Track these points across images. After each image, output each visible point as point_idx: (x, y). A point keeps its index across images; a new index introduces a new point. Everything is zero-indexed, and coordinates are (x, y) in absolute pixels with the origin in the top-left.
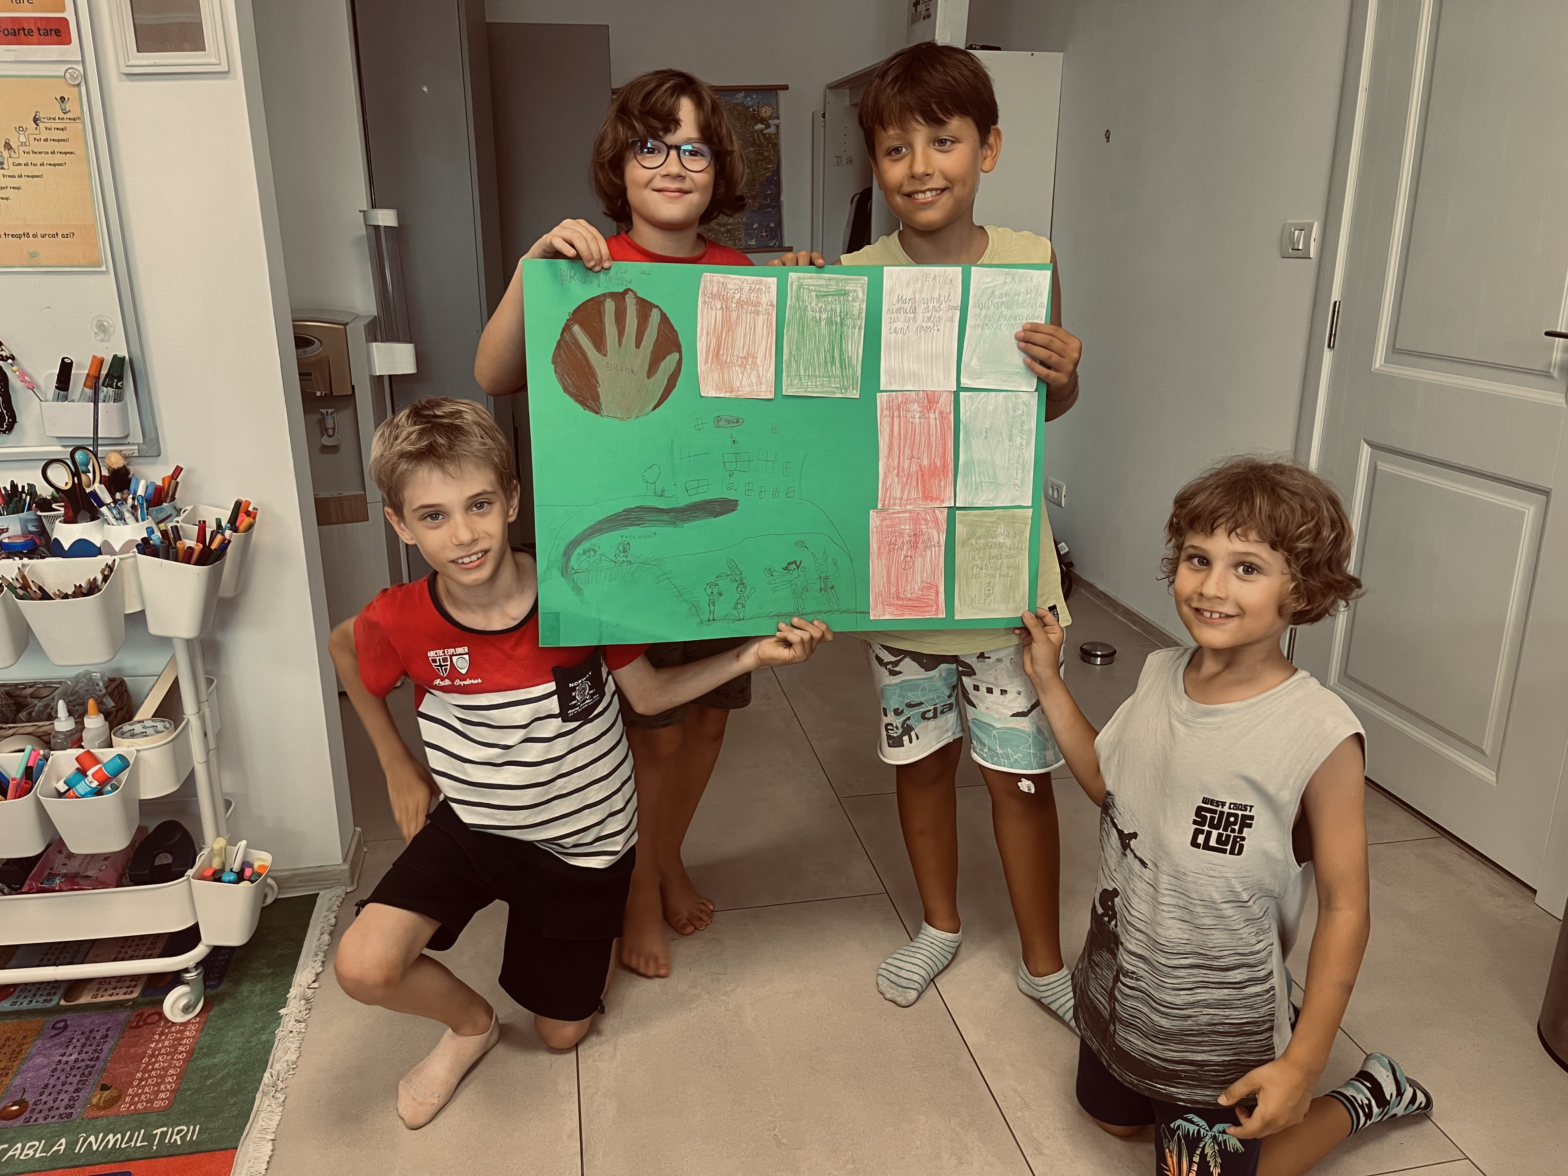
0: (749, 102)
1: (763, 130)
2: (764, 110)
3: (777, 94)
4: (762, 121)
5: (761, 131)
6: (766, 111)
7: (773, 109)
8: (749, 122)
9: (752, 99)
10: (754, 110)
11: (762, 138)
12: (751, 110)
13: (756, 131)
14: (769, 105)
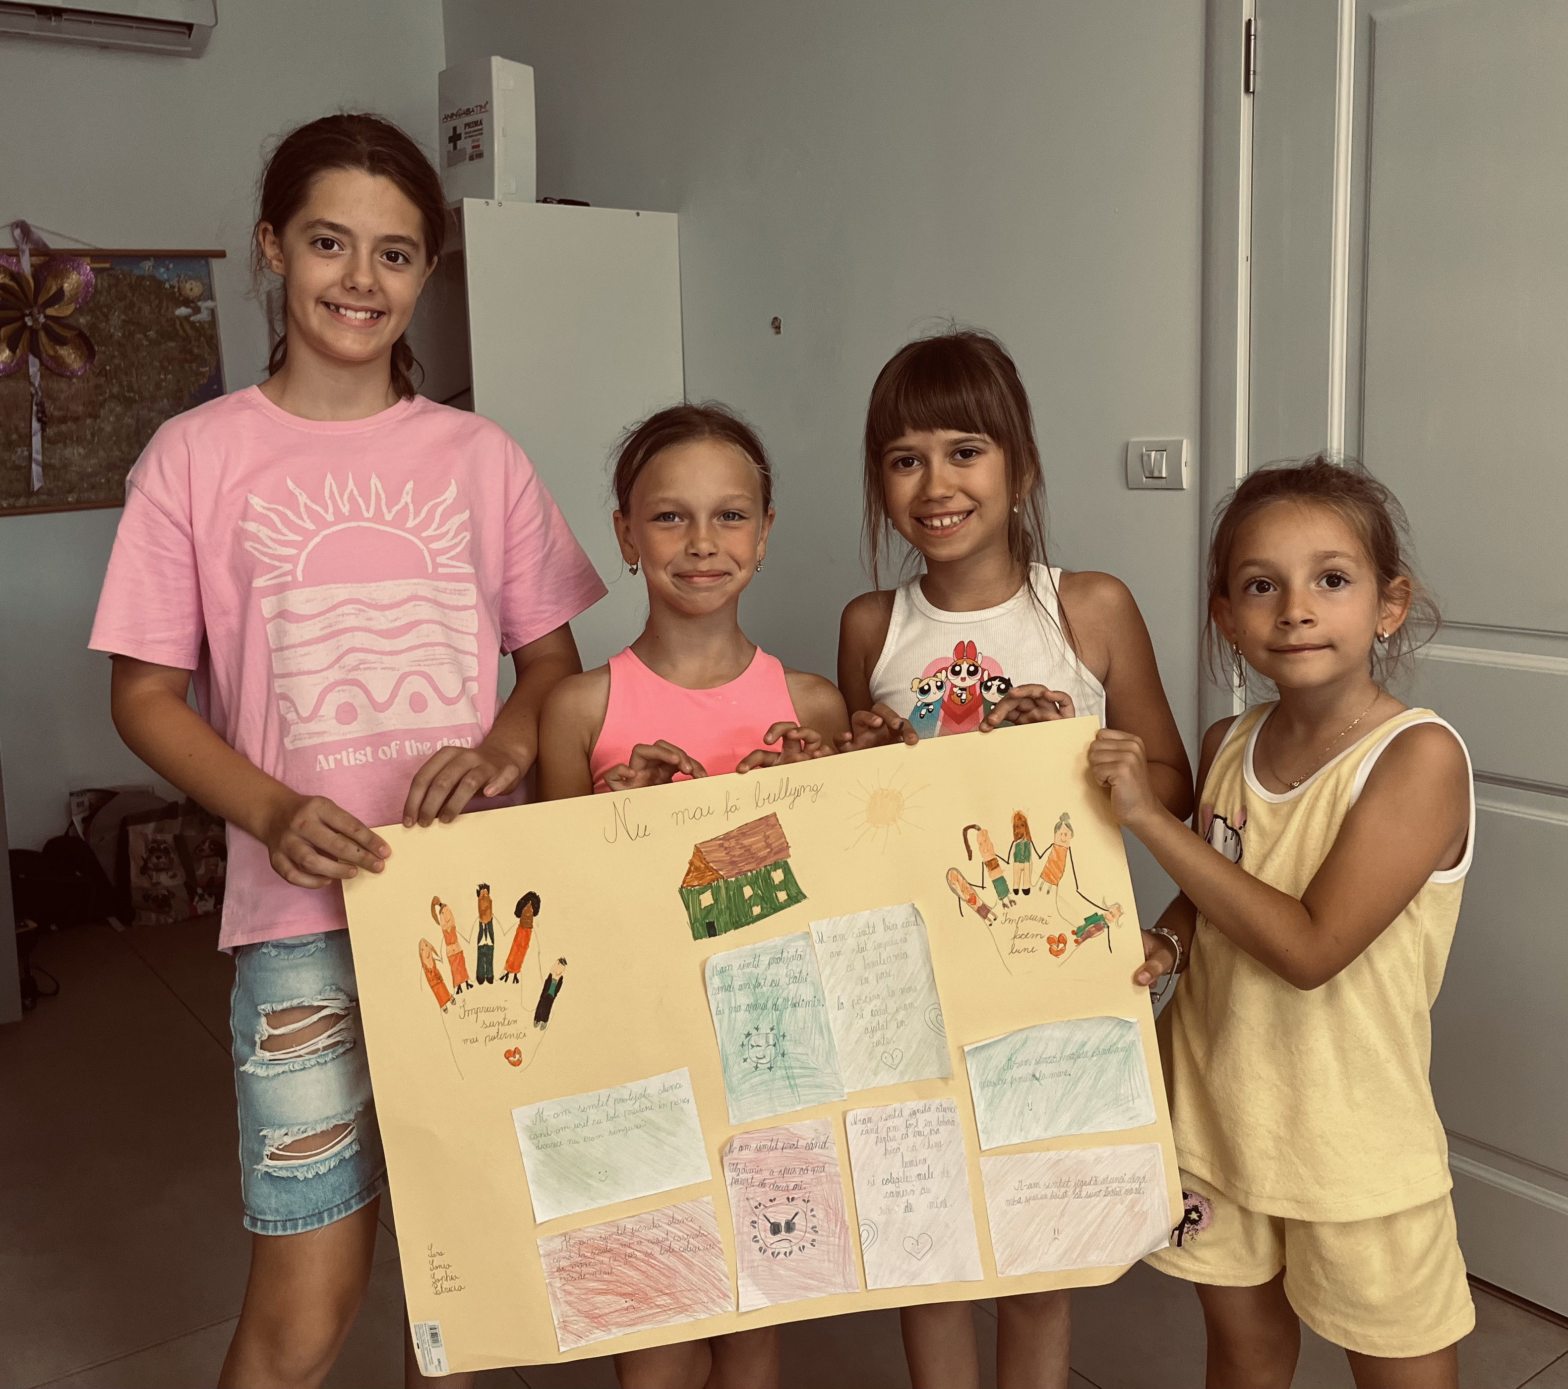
0: (162, 273)
1: (190, 316)
2: (188, 286)
3: (207, 263)
4: (187, 302)
5: (187, 318)
6: (192, 288)
7: (204, 285)
8: (165, 304)
9: (168, 269)
10: (172, 287)
11: (188, 328)
12: (167, 286)
13: (178, 317)
14: (196, 278)
